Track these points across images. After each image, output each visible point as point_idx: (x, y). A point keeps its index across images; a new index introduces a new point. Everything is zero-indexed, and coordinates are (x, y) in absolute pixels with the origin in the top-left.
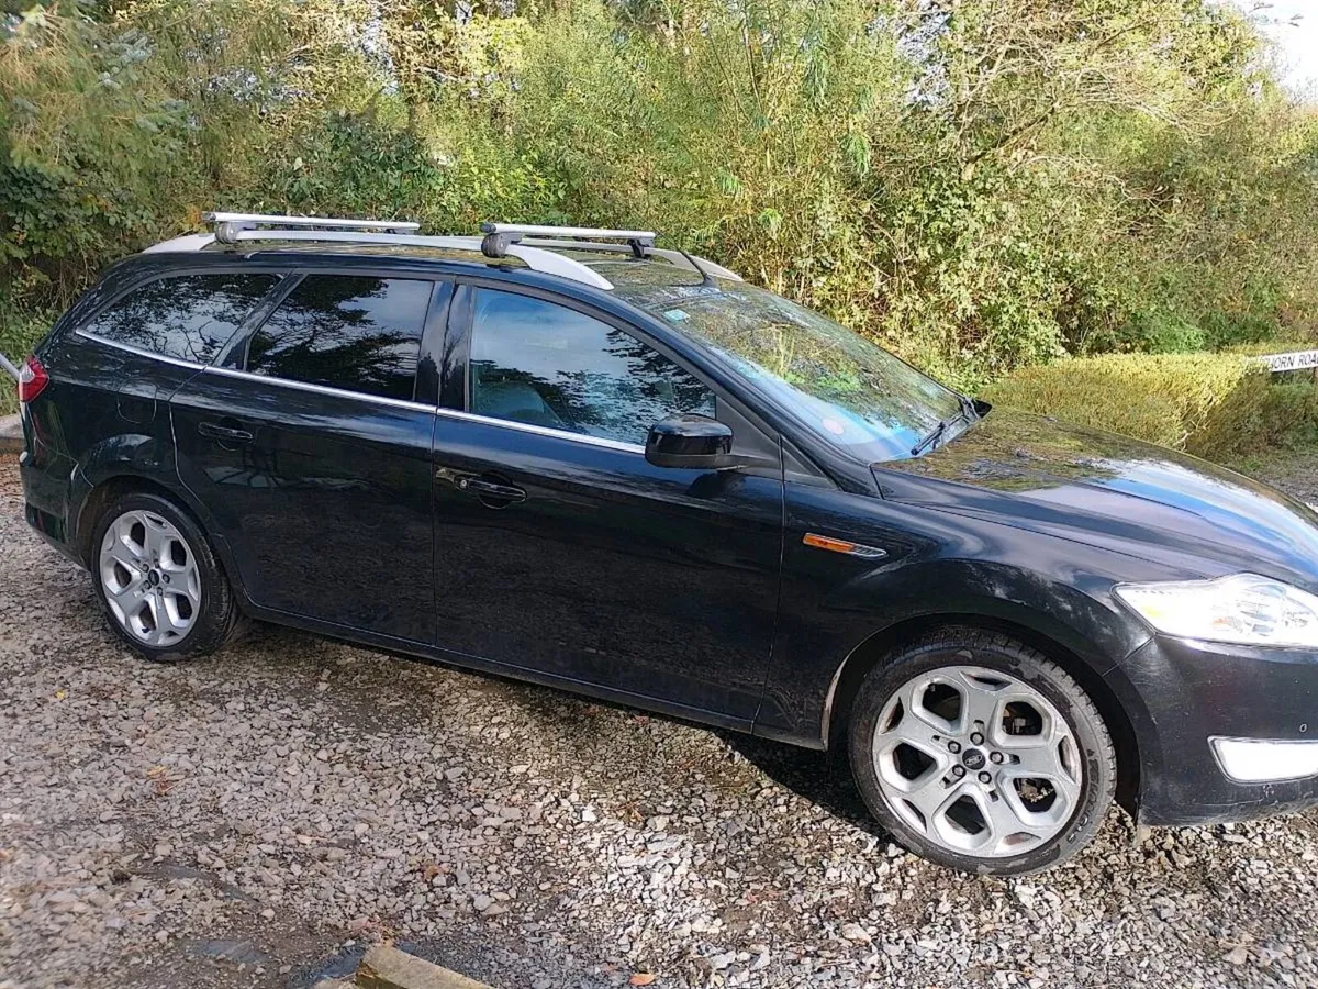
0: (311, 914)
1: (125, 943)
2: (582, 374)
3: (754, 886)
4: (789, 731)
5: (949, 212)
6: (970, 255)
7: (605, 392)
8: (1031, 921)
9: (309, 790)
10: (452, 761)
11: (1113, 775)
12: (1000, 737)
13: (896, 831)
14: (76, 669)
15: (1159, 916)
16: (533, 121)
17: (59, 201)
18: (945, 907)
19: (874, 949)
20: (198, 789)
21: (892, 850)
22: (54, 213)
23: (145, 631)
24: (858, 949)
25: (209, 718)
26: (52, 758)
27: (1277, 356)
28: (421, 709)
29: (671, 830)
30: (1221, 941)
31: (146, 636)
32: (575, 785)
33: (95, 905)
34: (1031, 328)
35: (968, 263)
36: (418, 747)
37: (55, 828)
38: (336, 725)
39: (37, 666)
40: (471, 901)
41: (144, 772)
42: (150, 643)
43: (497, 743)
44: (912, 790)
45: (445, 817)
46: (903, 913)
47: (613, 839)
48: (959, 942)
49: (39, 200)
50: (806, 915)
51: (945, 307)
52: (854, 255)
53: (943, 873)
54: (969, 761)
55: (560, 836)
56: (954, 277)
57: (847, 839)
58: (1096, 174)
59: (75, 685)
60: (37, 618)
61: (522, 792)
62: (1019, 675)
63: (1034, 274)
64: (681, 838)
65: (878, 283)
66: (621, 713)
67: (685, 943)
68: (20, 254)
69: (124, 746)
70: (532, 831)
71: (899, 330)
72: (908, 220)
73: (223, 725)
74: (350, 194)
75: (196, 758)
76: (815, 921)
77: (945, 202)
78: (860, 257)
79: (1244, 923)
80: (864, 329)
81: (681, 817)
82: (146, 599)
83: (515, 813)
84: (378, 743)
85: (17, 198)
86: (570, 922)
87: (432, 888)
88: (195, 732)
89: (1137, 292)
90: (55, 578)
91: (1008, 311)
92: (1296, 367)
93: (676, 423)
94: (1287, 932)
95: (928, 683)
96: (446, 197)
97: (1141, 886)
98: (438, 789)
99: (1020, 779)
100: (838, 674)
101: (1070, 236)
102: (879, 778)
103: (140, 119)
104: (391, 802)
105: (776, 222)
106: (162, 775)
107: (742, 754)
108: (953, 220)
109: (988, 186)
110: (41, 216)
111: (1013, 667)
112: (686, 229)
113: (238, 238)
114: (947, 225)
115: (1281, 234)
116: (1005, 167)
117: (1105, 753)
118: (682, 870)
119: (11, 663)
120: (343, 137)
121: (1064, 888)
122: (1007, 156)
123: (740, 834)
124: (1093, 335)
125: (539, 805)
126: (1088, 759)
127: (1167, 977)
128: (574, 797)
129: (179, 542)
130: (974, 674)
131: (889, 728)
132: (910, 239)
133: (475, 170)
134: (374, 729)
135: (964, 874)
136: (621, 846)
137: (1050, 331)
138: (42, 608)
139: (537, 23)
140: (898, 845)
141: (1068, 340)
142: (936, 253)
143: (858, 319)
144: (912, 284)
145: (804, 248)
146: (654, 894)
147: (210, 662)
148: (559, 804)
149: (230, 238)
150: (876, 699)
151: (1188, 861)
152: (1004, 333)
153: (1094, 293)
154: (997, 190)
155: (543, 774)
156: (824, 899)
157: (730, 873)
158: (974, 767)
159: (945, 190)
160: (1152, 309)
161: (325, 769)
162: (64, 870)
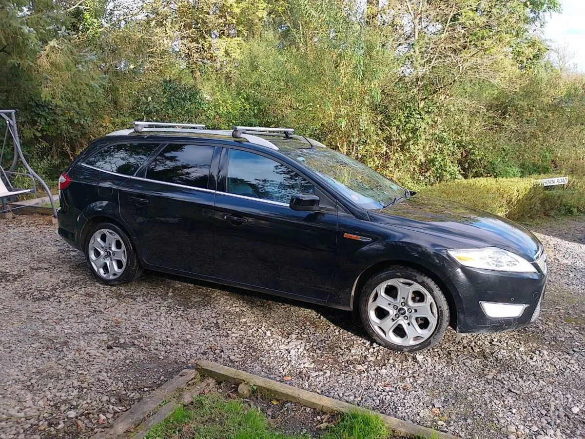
0: (175, 359)
1: (116, 363)
2: (265, 180)
3: (326, 355)
4: (339, 304)
5: (414, 120)
6: (423, 138)
7: (274, 187)
8: (420, 365)
9: (169, 325)
10: (219, 318)
11: (448, 315)
12: (410, 303)
13: (376, 338)
14: (79, 287)
15: (465, 365)
16: (244, 81)
17: (55, 113)
18: (391, 361)
19: (366, 372)
20: (130, 324)
21: (375, 345)
22: (53, 118)
23: (105, 274)
24: (360, 373)
25: (131, 303)
26: (77, 315)
27: (547, 180)
28: (206, 302)
29: (297, 338)
30: (485, 372)
31: (105, 276)
32: (264, 325)
33: (103, 354)
34: (448, 167)
35: (422, 141)
36: (206, 313)
37: (83, 335)
38: (176, 306)
39: (65, 287)
40: (229, 357)
41: (110, 319)
42: (107, 278)
43: (235, 313)
44: (381, 323)
45: (218, 334)
46: (376, 363)
47: (277, 341)
48: (395, 371)
49: (47, 113)
50: (343, 363)
51: (413, 158)
52: (375, 137)
53: (392, 352)
54: (400, 312)
55: (259, 340)
56: (416, 146)
57: (359, 342)
58: (474, 106)
59: (80, 292)
60: (61, 271)
61: (245, 327)
62: (416, 281)
63: (449, 146)
64: (301, 341)
65: (385, 149)
66: (280, 304)
67: (301, 370)
68: (39, 134)
69: (101, 312)
70: (248, 338)
71: (394, 167)
72: (397, 123)
73: (136, 305)
74: (170, 111)
75: (128, 315)
76: (346, 365)
77: (412, 116)
78: (378, 138)
79: (495, 368)
80: (380, 167)
81: (301, 335)
82: (106, 262)
83: (243, 333)
84: (193, 312)
85: (38, 112)
86: (263, 364)
87: (215, 353)
88: (126, 308)
89: (492, 153)
90: (64, 258)
91: (438, 160)
92: (555, 184)
93: (301, 195)
94: (509, 371)
95: (386, 285)
96: (208, 112)
97: (460, 356)
98: (215, 326)
99: (418, 318)
100: (356, 282)
101: (464, 130)
102: (370, 320)
103: (92, 83)
104: (199, 329)
105: (343, 124)
106: (117, 320)
107: (324, 316)
108: (416, 123)
109: (430, 110)
110: (48, 119)
111: (414, 278)
112: (307, 126)
113: (142, 130)
114: (413, 126)
115: (554, 130)
116: (436, 103)
117: (445, 307)
118: (301, 350)
119: (55, 285)
120: (168, 88)
121: (433, 357)
122: (438, 98)
123: (322, 340)
124: (474, 170)
125: (251, 331)
126: (439, 309)
127: (464, 381)
128: (263, 328)
129: (119, 241)
130: (401, 281)
131: (373, 301)
132: (398, 131)
133: (221, 102)
134: (190, 308)
135: (399, 352)
136: (280, 343)
137: (456, 169)
138: (61, 268)
139: (246, 40)
140: (377, 343)
141: (464, 173)
142: (409, 136)
143: (377, 163)
144: (399, 149)
145: (354, 134)
146: (291, 357)
147: (128, 285)
148: (258, 331)
149: (140, 131)
150: (369, 291)
151: (479, 350)
152: (437, 169)
153: (474, 153)
154: (433, 112)
155: (252, 322)
156: (350, 359)
157: (318, 351)
158: (402, 314)
159: (412, 111)
160: (499, 160)
161: (174, 319)
162: (89, 345)
